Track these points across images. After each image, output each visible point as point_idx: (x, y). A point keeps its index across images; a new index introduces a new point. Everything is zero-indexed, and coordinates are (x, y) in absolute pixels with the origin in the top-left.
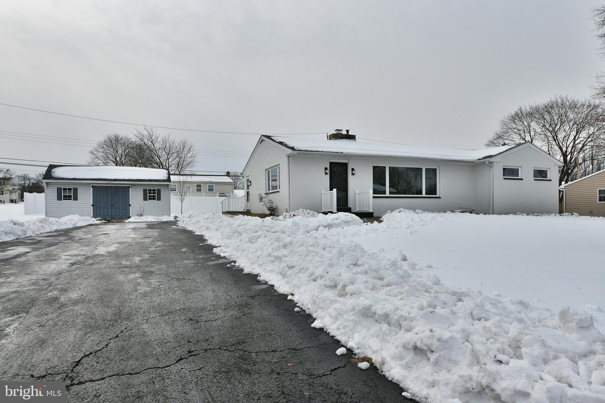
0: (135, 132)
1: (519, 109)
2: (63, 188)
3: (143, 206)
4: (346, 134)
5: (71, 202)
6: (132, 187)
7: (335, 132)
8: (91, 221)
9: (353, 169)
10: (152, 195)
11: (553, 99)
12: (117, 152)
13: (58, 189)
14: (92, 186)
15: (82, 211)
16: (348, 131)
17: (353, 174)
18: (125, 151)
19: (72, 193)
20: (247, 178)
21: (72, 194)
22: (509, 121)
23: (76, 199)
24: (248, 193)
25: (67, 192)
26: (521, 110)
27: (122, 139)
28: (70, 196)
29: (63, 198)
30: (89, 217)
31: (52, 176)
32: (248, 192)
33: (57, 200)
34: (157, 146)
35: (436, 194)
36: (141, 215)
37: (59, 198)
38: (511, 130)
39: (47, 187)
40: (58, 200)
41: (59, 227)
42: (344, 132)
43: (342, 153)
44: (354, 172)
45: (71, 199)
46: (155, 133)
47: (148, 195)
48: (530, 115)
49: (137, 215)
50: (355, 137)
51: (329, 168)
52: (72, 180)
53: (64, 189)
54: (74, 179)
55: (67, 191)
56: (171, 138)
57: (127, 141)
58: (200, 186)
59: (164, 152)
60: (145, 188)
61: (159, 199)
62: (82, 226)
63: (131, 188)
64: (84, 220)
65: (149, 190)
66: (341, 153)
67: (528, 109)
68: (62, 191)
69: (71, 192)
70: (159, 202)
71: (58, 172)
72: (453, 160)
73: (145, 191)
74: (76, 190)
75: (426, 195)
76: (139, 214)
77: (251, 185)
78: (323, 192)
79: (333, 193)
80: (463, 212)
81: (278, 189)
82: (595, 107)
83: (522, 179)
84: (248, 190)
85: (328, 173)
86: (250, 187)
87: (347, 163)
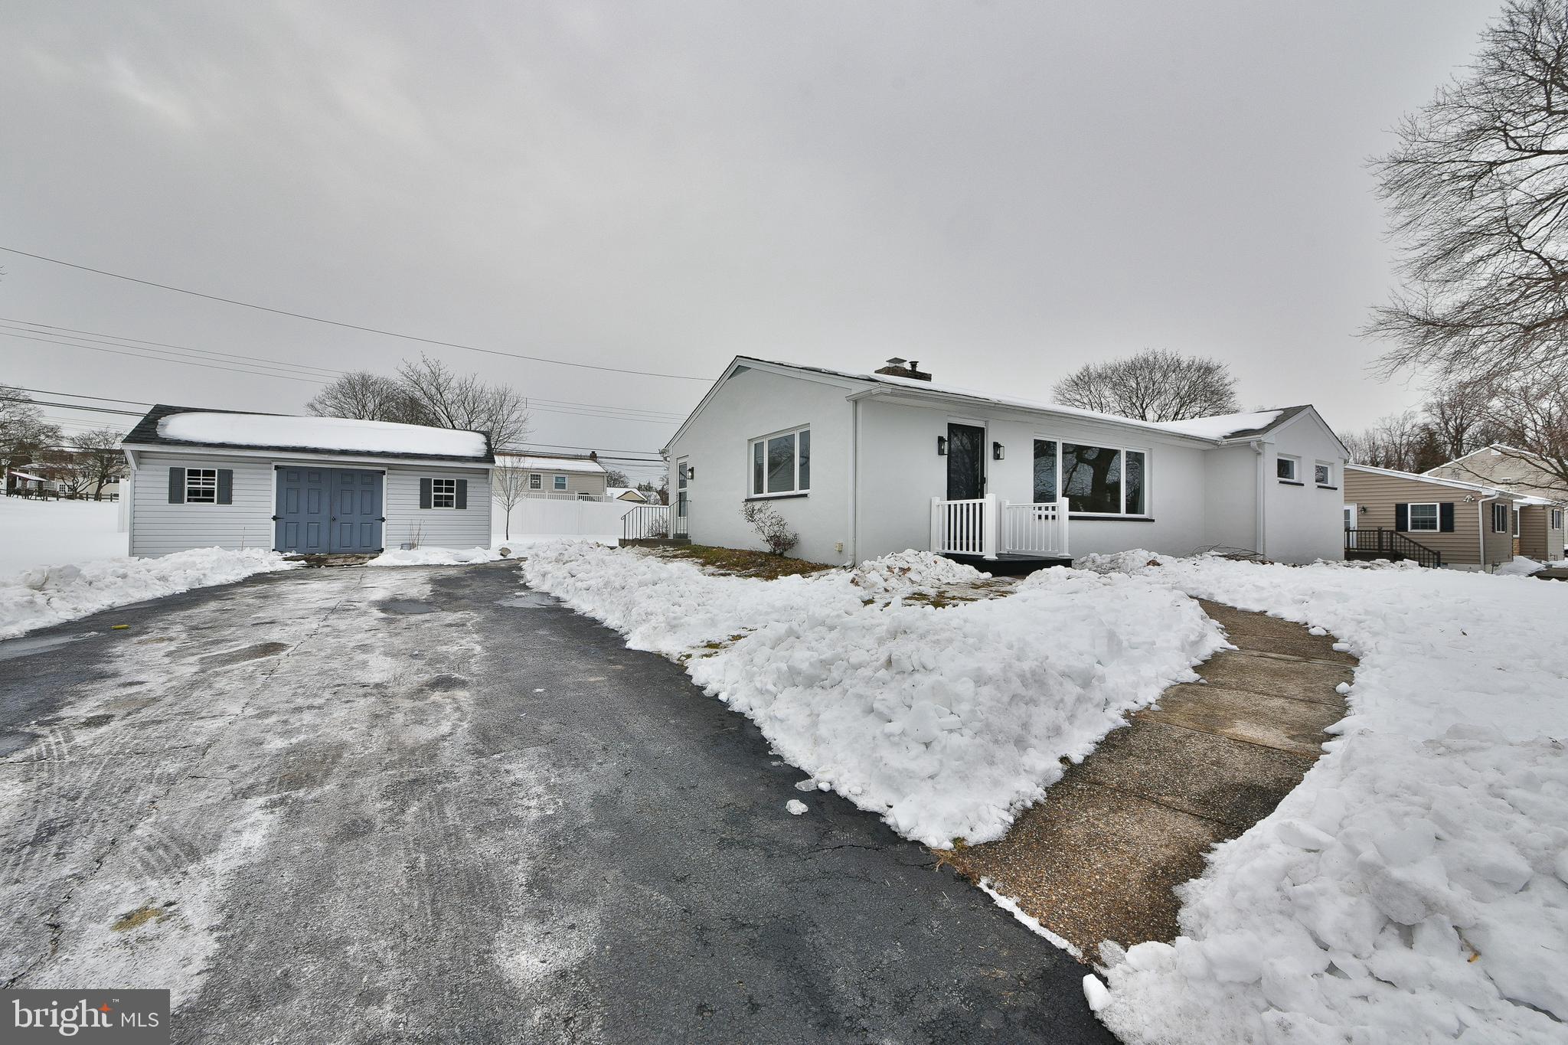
0: (404, 368)
2: (188, 470)
3: (417, 522)
5: (212, 508)
6: (390, 471)
8: (265, 563)
9: (997, 446)
10: (444, 494)
12: (364, 407)
13: (172, 470)
14: (277, 468)
15: (241, 532)
16: (914, 364)
17: (997, 457)
18: (380, 405)
19: (216, 484)
20: (680, 461)
21: (216, 487)
23: (226, 498)
25: (200, 479)
27: (376, 383)
28: (211, 493)
29: (188, 495)
30: (261, 551)
31: (157, 435)
32: (680, 494)
33: (170, 503)
34: (448, 396)
35: (1143, 512)
36: (412, 546)
37: (175, 497)
39: (138, 464)
40: (171, 501)
41: (127, 595)
42: (908, 366)
44: (998, 452)
45: (212, 501)
46: (444, 371)
47: (433, 494)
48: (1103, 377)
49: (402, 547)
51: (946, 439)
52: (214, 449)
53: (191, 473)
54: (222, 446)
55: (201, 477)
56: (478, 385)
57: (385, 387)
58: (538, 477)
59: (462, 408)
60: (426, 475)
61: (462, 504)
62: (225, 582)
63: (388, 474)
64: (241, 561)
65: (437, 482)
68: (186, 477)
69: (214, 480)
70: (461, 512)
71: (175, 427)
73: (425, 484)
74: (227, 477)
75: (1127, 513)
76: (408, 542)
77: (692, 477)
78: (936, 501)
79: (981, 504)
80: (1229, 557)
81: (797, 491)
82: (1208, 370)
83: (1303, 485)
84: (682, 490)
85: (946, 452)
86: (689, 482)
87: (983, 428)
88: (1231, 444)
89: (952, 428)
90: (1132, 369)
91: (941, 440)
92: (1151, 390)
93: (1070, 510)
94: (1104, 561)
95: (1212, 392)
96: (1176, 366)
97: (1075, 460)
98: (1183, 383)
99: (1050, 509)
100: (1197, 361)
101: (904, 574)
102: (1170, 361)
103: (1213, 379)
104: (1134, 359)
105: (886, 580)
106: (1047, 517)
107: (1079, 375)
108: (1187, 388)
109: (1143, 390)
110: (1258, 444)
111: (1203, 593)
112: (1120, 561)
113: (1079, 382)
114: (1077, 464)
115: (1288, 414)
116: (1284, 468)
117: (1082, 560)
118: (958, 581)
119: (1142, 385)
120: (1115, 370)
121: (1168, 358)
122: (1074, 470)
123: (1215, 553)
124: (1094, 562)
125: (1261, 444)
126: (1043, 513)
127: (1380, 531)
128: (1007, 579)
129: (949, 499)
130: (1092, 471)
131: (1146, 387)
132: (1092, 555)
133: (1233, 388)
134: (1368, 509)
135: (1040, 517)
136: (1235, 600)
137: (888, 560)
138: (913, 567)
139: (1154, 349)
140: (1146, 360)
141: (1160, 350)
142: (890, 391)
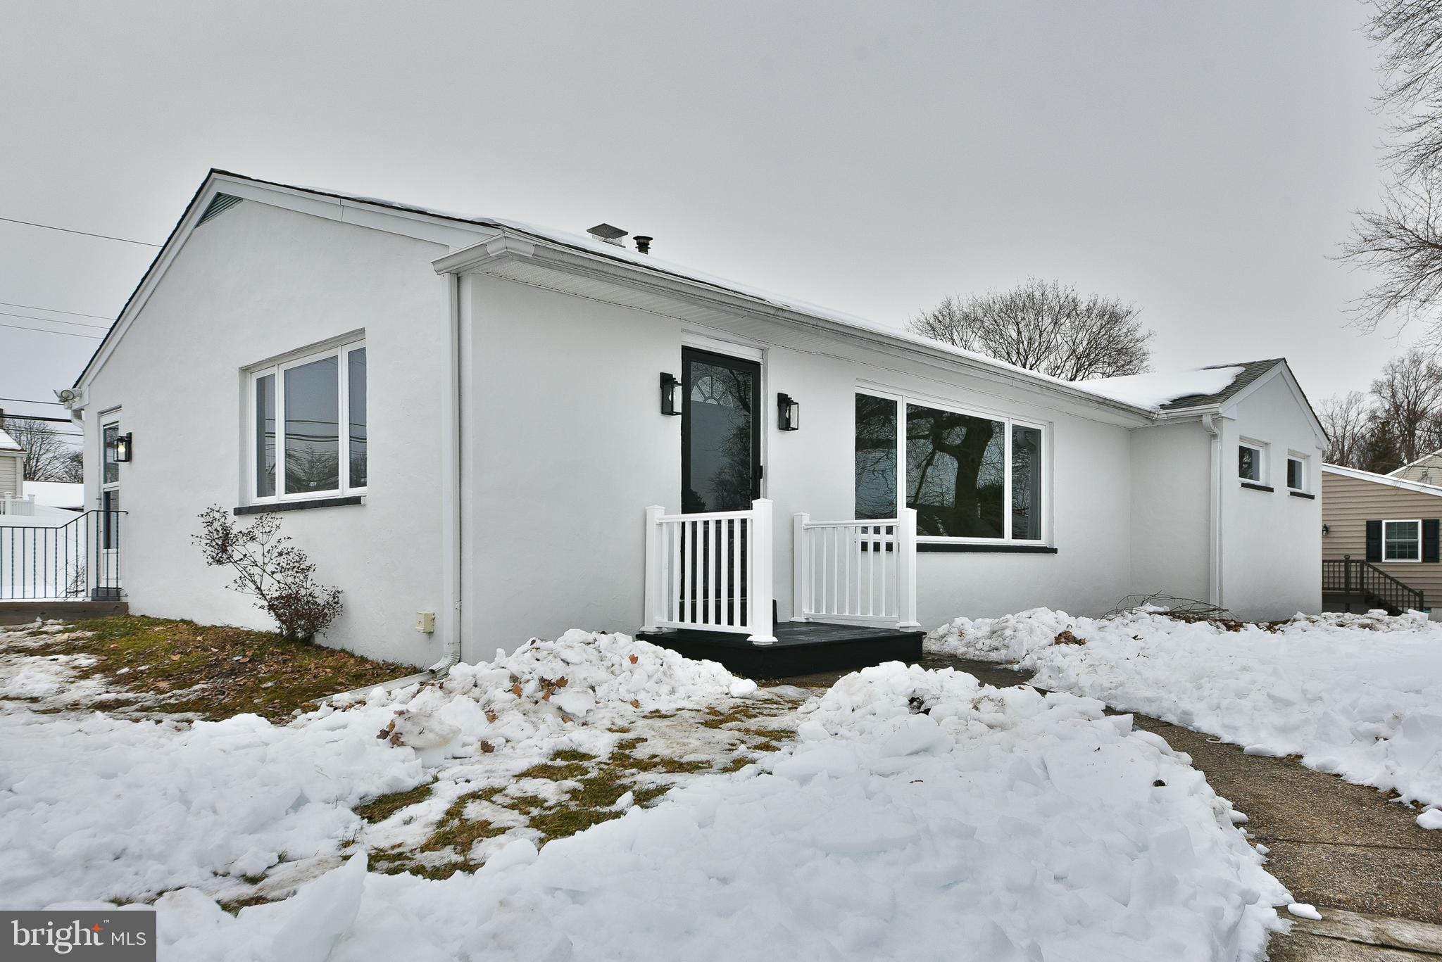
1: (946, 304)
9: (784, 402)
11: (1025, 287)
17: (784, 425)
20: (107, 419)
24: (109, 499)
26: (948, 305)
32: (107, 494)
35: (1037, 536)
43: (762, 299)
44: (787, 415)
51: (678, 380)
67: (966, 309)
75: (1014, 538)
77: (129, 457)
78: (657, 514)
79: (744, 522)
80: (1174, 615)
81: (344, 490)
82: (1114, 317)
83: (1271, 490)
84: (110, 486)
85: (678, 407)
86: (123, 466)
87: (758, 364)
88: (1173, 419)
89: (690, 355)
90: (1012, 309)
91: (666, 381)
92: (1037, 344)
93: (919, 534)
94: (980, 634)
95: (1119, 352)
96: (1071, 309)
97: (931, 446)
98: (1080, 335)
99: (883, 531)
100: (1100, 303)
101: (546, 698)
102: (1063, 299)
103: (1120, 330)
104: (1014, 295)
105: (492, 717)
106: (877, 547)
107: (937, 313)
108: (1085, 343)
109: (1026, 343)
110: (1214, 420)
111: (1169, 710)
112: (1008, 632)
113: (937, 325)
114: (933, 453)
115: (1251, 372)
116: (1247, 462)
117: (941, 631)
118: (680, 704)
119: (1025, 335)
120: (987, 310)
121: (1061, 294)
122: (929, 463)
123: (1152, 608)
124: (961, 635)
125: (1217, 418)
126: (871, 538)
127: (1347, 561)
128: (790, 691)
129: (685, 510)
130: (956, 465)
131: (1030, 339)
132: (959, 621)
133: (1146, 346)
134: (1332, 529)
135: (864, 546)
136: (1235, 729)
137: (520, 661)
138: (577, 674)
139: (1042, 281)
140: (1031, 297)
141: (1051, 284)
142: (532, 250)
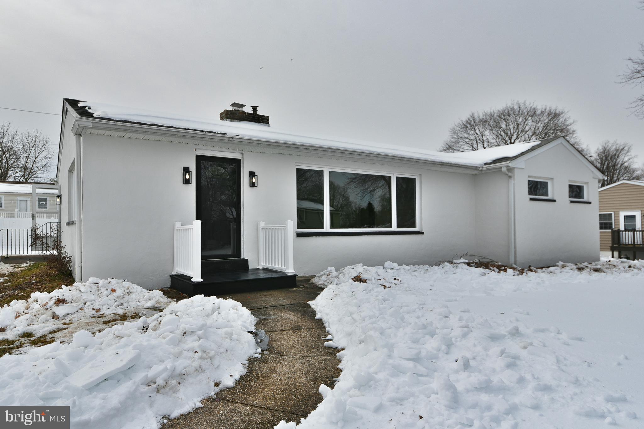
1: (472, 115)
4: (252, 113)
7: (231, 108)
9: (252, 174)
11: (509, 104)
16: (255, 108)
17: (253, 184)
22: (460, 129)
26: (473, 116)
35: (414, 226)
38: (462, 140)
42: (248, 110)
43: (224, 134)
44: (254, 180)
48: (484, 122)
50: (268, 120)
51: (193, 169)
58: (45, 200)
66: (220, 133)
67: (481, 117)
72: (446, 163)
75: (397, 228)
82: (556, 116)
83: (556, 201)
85: (193, 180)
87: (240, 160)
88: (489, 169)
91: (186, 170)
96: (533, 113)
100: (548, 109)
102: (529, 109)
103: (559, 120)
104: (505, 108)
107: (468, 120)
109: (511, 130)
110: (509, 170)
113: (468, 125)
116: (536, 188)
120: (492, 116)
121: (528, 107)
133: (572, 128)
139: (518, 101)
140: (513, 109)
141: (523, 102)
142: (91, 124)
